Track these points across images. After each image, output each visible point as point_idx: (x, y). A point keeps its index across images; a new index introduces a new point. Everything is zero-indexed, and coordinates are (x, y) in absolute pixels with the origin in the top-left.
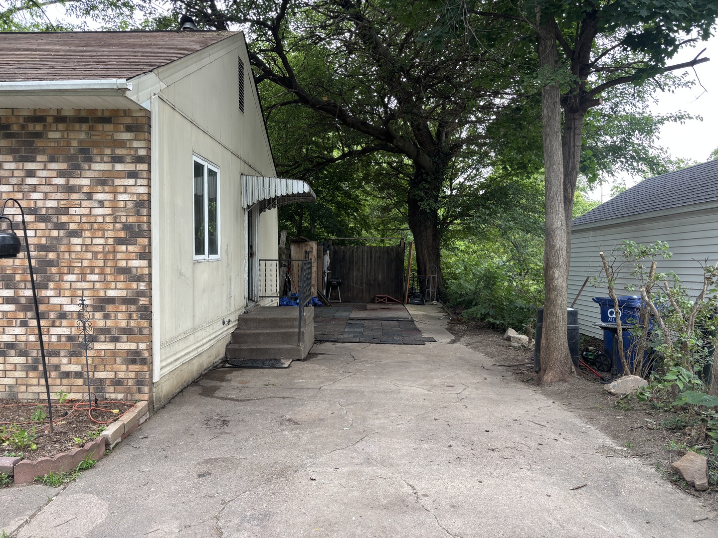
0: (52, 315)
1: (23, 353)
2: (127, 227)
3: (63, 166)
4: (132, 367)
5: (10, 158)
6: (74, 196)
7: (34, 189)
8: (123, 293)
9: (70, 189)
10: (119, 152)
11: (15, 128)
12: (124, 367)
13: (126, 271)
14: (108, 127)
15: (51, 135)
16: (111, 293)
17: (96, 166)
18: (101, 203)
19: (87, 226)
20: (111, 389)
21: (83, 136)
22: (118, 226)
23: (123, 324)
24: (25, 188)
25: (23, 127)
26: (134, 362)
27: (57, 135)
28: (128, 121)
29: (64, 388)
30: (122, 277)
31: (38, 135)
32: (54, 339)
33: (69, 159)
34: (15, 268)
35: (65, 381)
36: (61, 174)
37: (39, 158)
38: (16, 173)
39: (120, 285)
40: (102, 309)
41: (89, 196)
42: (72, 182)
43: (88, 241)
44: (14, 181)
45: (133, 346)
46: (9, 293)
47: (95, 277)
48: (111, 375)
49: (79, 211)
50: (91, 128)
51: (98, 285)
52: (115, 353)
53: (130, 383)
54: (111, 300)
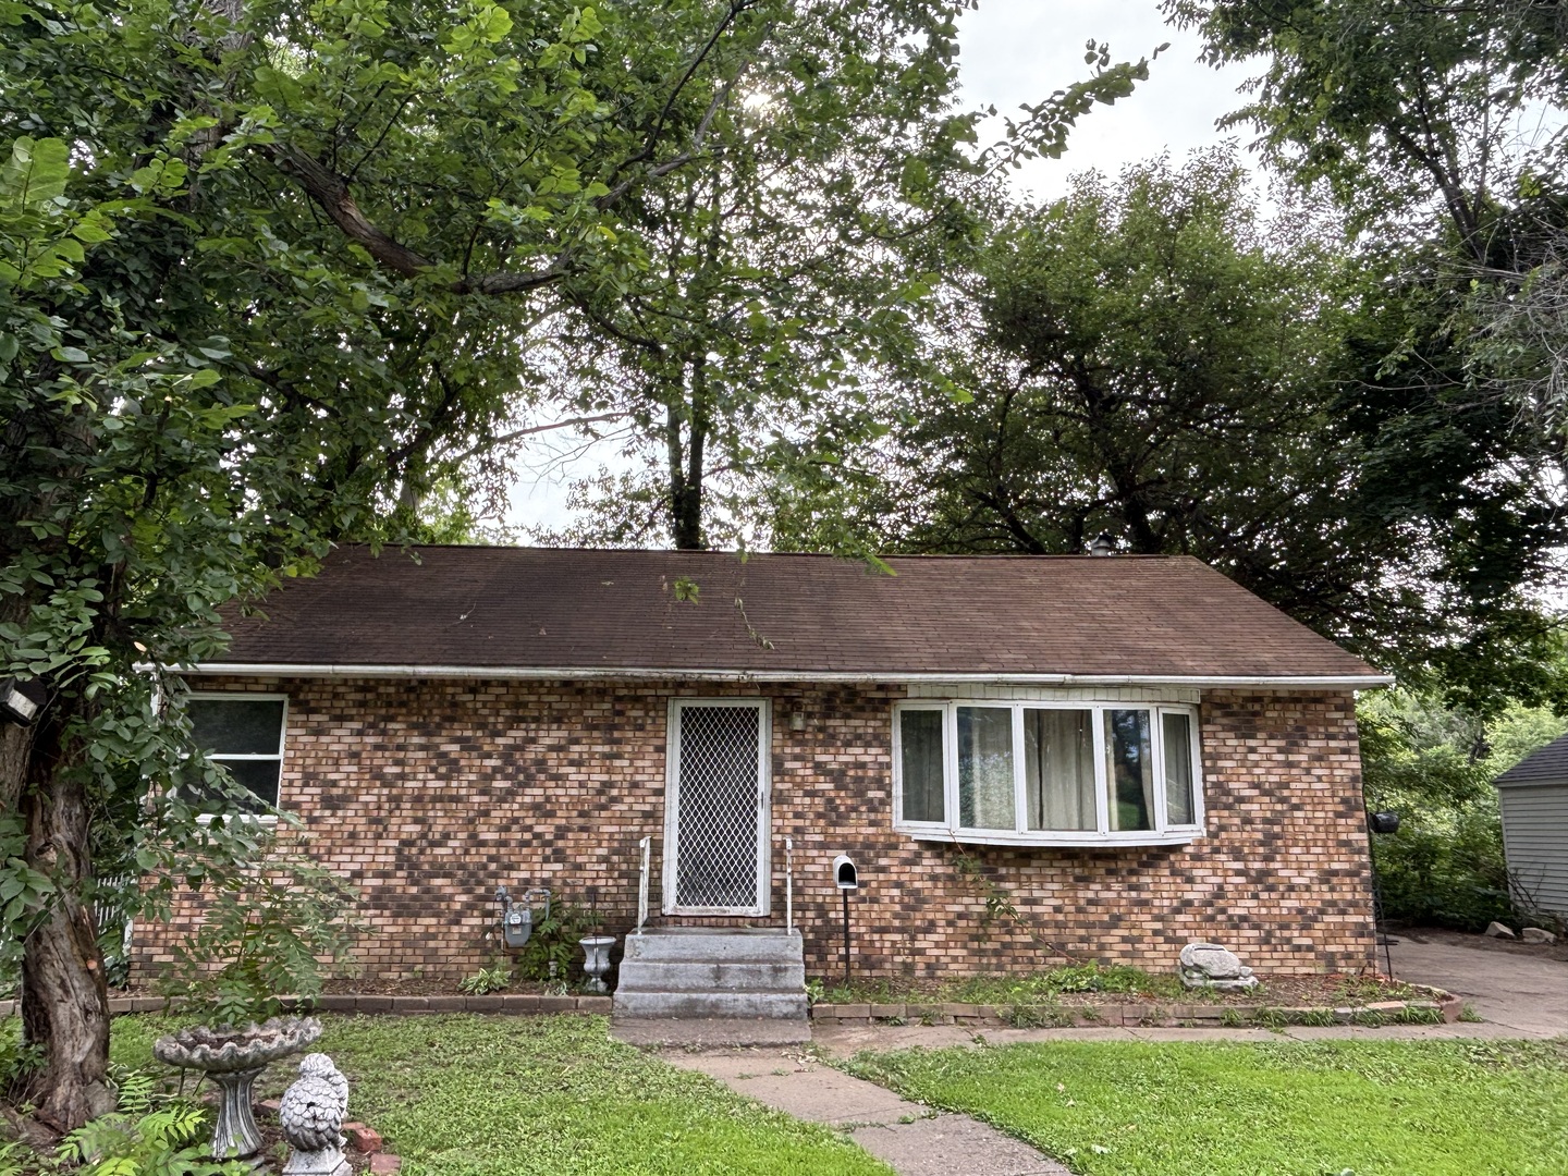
0: (1281, 888)
1: (1257, 927)
2: (1344, 801)
3: (1282, 743)
4: (1360, 940)
5: (1232, 735)
6: (1294, 771)
7: (1256, 764)
8: (1346, 866)
9: (1290, 765)
10: (1332, 730)
11: (1236, 708)
12: (1353, 941)
13: (1347, 843)
14: (1320, 707)
15: (1269, 714)
16: (1335, 866)
17: (1312, 743)
18: (1319, 779)
19: (1308, 800)
20: (1342, 963)
21: (1298, 715)
22: (1337, 800)
23: (1349, 896)
24: (1249, 764)
25: (1242, 706)
26: (1362, 936)
27: (1275, 714)
28: (1339, 701)
29: (1296, 962)
30: (1343, 850)
31: (1255, 714)
32: (1285, 912)
33: (1286, 736)
34: (1243, 842)
35: (1297, 955)
36: (1280, 750)
37: (1259, 735)
38: (1239, 749)
39: (1342, 858)
40: (1327, 882)
41: (1308, 772)
42: (1292, 758)
43: (1310, 815)
44: (1237, 757)
45: (1360, 919)
46: (1239, 865)
47: (1319, 850)
48: (1342, 948)
49: (1300, 786)
50: (1305, 708)
51: (1322, 858)
52: (1344, 927)
53: (1361, 956)
54: (1335, 873)
